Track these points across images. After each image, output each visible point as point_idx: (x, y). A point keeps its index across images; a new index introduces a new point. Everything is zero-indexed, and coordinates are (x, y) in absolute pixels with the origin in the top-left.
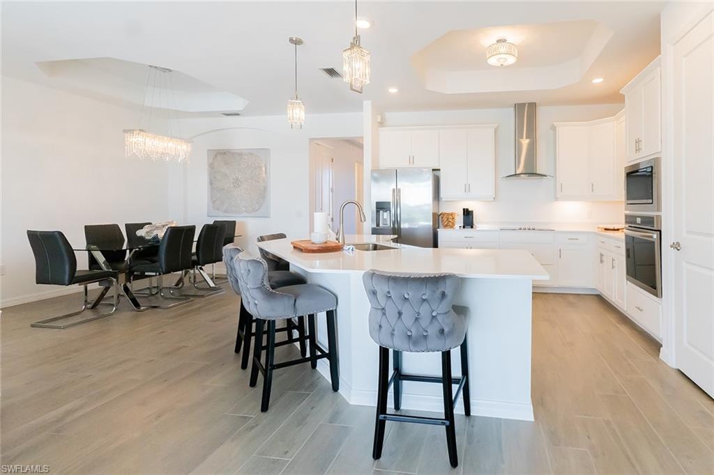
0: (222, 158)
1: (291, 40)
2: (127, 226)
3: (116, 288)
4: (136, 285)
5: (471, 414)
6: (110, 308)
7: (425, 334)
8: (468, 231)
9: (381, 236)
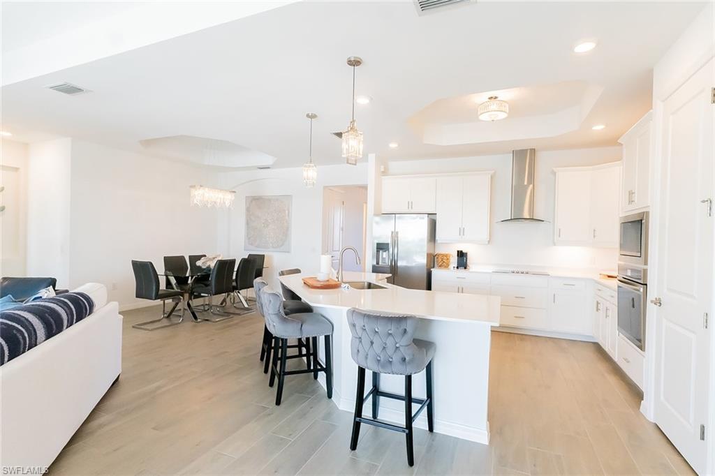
0: (256, 202)
1: (308, 116)
2: (190, 257)
3: (182, 305)
4: (196, 302)
5: (434, 431)
6: (177, 318)
7: (391, 360)
8: (462, 271)
9: (380, 274)
